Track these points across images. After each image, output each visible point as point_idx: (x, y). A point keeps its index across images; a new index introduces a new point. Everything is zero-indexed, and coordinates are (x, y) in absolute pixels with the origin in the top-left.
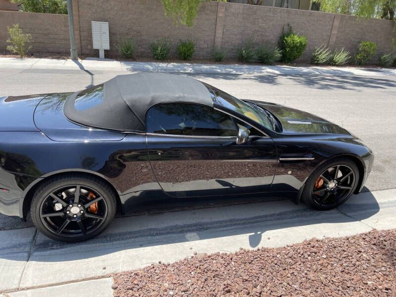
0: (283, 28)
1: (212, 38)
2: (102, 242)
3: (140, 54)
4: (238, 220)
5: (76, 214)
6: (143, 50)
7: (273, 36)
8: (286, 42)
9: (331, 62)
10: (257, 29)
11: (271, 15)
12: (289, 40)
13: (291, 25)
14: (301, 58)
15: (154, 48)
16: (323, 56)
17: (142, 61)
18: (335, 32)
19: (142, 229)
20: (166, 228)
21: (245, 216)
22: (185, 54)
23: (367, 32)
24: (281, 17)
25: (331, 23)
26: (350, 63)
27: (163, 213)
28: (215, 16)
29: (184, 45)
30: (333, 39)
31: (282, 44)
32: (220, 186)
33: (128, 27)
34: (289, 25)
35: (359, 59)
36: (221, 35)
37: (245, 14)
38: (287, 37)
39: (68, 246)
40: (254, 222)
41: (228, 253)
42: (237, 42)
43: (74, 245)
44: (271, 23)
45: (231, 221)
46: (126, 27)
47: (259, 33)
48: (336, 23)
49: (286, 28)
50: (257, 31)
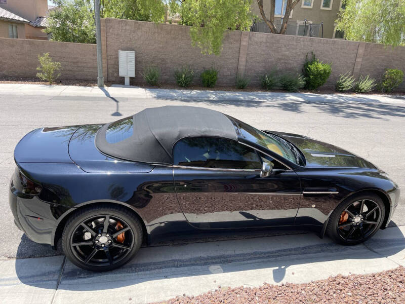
0: (307, 56)
1: (235, 65)
2: (127, 272)
3: (164, 81)
4: (262, 253)
5: (104, 244)
6: (167, 77)
7: (296, 63)
8: (310, 70)
9: (356, 90)
10: (280, 57)
11: (295, 44)
12: (312, 67)
13: (315, 53)
14: (325, 85)
15: (178, 76)
16: (348, 83)
17: (166, 88)
18: (359, 60)
19: (167, 259)
20: (190, 260)
21: (269, 250)
22: (208, 82)
23: (393, 59)
24: (304, 46)
25: (356, 51)
26: (376, 90)
27: (187, 244)
28: (239, 45)
29: (207, 72)
30: (358, 67)
31: (306, 72)
32: (243, 219)
33: (153, 56)
34: (312, 53)
35: (385, 87)
36: (244, 63)
37: (268, 42)
38: (311, 65)
39: (95, 275)
40: (278, 256)
41: (252, 288)
42: (261, 69)
43: (101, 274)
44: (294, 51)
45: (255, 254)
46: (151, 56)
47: (282, 61)
48: (361, 51)
49: (310, 56)
50: (280, 59)
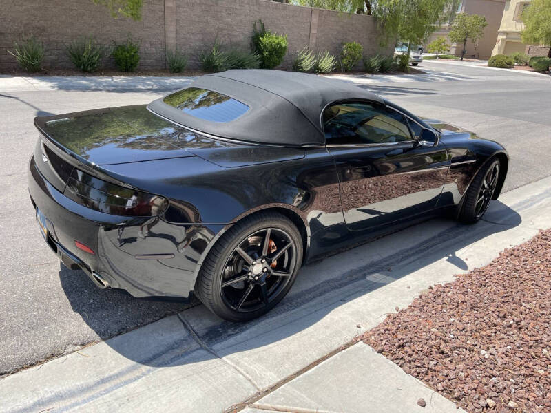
0: (255, 25)
1: (162, 38)
3: (49, 64)
4: (407, 251)
5: (257, 275)
6: (53, 58)
7: (242, 35)
8: (262, 44)
9: (316, 70)
10: (221, 25)
11: (238, 7)
12: (264, 40)
13: (266, 22)
14: (280, 66)
15: (77, 56)
16: (308, 62)
17: (58, 75)
18: (314, 31)
19: (317, 283)
22: (126, 63)
23: (349, 31)
24: (250, 11)
25: (309, 19)
26: (337, 70)
27: (322, 260)
28: (162, 6)
29: (121, 48)
30: (313, 41)
31: (255, 44)
33: (24, 22)
34: (260, 21)
35: (345, 65)
36: (173, 35)
37: (203, 4)
38: (262, 37)
41: (443, 284)
42: (197, 44)
44: (238, 18)
45: (402, 252)
46: (21, 22)
47: (225, 32)
48: (315, 20)
49: (258, 26)
50: (222, 29)
